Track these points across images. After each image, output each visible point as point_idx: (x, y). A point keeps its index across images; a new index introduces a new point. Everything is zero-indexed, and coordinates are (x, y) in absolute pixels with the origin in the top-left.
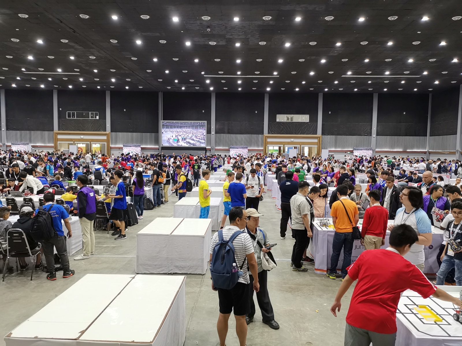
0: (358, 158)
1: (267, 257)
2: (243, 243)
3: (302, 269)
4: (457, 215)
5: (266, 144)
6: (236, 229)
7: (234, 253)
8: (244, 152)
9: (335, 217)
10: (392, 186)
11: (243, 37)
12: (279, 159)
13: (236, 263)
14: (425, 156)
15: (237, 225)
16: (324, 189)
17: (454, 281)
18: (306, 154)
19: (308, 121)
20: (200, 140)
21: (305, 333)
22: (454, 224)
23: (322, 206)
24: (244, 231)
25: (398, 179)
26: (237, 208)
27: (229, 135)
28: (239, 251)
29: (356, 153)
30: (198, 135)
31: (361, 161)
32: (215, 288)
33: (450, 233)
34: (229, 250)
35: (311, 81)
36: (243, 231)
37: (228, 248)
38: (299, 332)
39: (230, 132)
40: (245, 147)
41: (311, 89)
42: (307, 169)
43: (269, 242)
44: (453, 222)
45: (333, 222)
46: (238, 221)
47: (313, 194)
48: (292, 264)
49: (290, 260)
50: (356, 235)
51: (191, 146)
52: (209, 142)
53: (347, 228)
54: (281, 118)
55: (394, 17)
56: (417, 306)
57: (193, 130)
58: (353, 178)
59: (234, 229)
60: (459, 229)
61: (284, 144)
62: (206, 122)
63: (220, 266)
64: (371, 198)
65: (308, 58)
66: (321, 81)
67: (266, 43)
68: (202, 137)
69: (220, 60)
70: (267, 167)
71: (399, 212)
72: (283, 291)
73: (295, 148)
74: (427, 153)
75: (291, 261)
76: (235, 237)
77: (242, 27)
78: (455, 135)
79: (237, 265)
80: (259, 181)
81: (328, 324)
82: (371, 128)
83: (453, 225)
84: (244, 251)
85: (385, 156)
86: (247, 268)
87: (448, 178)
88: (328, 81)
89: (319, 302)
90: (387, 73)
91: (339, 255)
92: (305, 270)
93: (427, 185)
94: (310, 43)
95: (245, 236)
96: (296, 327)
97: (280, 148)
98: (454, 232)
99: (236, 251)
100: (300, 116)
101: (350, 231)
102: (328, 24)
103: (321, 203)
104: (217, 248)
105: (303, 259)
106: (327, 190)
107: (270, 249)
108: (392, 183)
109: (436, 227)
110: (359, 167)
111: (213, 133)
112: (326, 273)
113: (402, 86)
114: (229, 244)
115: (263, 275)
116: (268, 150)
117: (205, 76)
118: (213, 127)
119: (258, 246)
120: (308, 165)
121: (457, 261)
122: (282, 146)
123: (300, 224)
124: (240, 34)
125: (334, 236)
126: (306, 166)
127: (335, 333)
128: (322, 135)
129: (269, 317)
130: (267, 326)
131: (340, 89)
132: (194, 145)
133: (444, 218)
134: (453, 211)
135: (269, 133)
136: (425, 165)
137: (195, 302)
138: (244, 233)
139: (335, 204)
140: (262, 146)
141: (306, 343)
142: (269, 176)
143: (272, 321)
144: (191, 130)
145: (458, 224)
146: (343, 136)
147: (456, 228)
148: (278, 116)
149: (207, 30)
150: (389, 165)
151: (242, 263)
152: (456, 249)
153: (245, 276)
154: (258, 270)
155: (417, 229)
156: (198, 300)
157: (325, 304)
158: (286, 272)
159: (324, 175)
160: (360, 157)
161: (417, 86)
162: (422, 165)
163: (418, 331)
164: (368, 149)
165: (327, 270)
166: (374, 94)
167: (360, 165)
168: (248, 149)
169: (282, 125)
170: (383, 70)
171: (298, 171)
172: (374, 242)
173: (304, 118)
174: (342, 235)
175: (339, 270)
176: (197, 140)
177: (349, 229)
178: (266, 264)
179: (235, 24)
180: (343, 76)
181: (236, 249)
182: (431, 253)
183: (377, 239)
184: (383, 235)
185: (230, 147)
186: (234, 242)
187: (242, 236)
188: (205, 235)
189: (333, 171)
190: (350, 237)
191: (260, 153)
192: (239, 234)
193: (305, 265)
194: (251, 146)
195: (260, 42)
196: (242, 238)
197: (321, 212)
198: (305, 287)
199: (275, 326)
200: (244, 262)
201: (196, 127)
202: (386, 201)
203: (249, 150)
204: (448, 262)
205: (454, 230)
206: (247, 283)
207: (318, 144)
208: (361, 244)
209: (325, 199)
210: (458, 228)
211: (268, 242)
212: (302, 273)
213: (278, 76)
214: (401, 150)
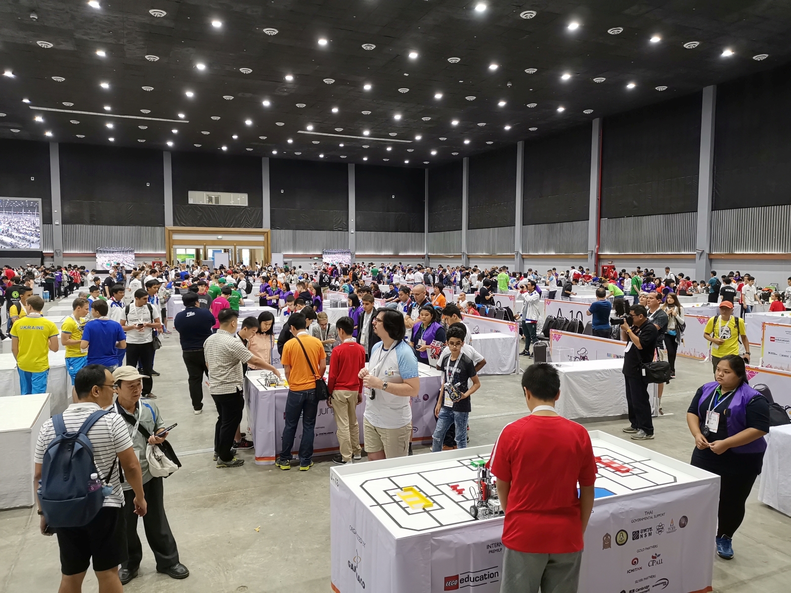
0: (330, 266)
1: (160, 453)
2: (111, 432)
3: (233, 462)
4: (455, 346)
5: (170, 245)
6: (91, 408)
7: (92, 455)
8: (128, 261)
9: (288, 366)
10: (371, 309)
11: (110, 42)
12: (197, 272)
13: (97, 472)
14: (424, 262)
15: (95, 400)
16: (267, 321)
17: (455, 444)
18: (246, 262)
19: (247, 205)
20: (28, 237)
21: (236, 572)
22: (451, 360)
23: (266, 348)
24: (112, 410)
25: (387, 299)
26: (93, 368)
27: (94, 227)
28: (103, 449)
29: (327, 259)
30: (23, 227)
31: (334, 272)
32: (47, 530)
33: (446, 374)
34: (80, 451)
35: (248, 136)
36: (110, 410)
37: (78, 446)
38: (226, 573)
39: (95, 220)
40: (127, 251)
41: (248, 149)
42: (245, 288)
43: (163, 425)
44: (450, 358)
45: (286, 374)
46: (97, 392)
47: (245, 329)
48: (216, 457)
49: (212, 449)
50: (323, 392)
51: (7, 248)
52: (47, 239)
53: (307, 382)
54: (197, 198)
55: (370, 45)
56: (401, 489)
57: (10, 217)
58: (317, 299)
59: (88, 409)
60: (457, 368)
61: (206, 244)
62: (40, 200)
63: (60, 484)
64: (339, 330)
65: (240, 95)
66: (265, 138)
67: (158, 58)
68: (31, 231)
69: (64, 79)
70: (173, 287)
71: (375, 349)
72: (199, 507)
73: (225, 251)
74: (426, 257)
75: (214, 452)
76: (92, 423)
77: (106, 20)
78: (459, 231)
79: (99, 476)
80: (151, 312)
81: (276, 548)
82: (348, 219)
83: (449, 362)
84: (113, 447)
85: (370, 262)
86: (119, 477)
87: (451, 294)
88: (277, 138)
89: (262, 513)
90: (366, 133)
91: (295, 428)
92: (239, 464)
93: (419, 306)
94: (241, 70)
95: (113, 420)
96: (220, 566)
97: (198, 251)
98: (452, 371)
99: (96, 450)
100: (232, 195)
101: (312, 387)
102: (270, 41)
103: (264, 346)
104: (52, 452)
105: (236, 444)
106: (273, 323)
107: (164, 435)
108: (370, 303)
109: (433, 366)
110: (330, 281)
111: (58, 223)
112: (275, 461)
113: (388, 155)
114: (82, 438)
115: (154, 488)
116: (176, 255)
117: (31, 107)
118: (56, 211)
119: (141, 434)
120: (248, 281)
121: (456, 413)
122: (201, 247)
123: (228, 383)
124: (104, 34)
125: (288, 398)
126: (243, 284)
127: (287, 560)
128: (271, 229)
129: (168, 560)
130: (166, 576)
131: (296, 153)
132: (13, 247)
133: (441, 351)
134: (449, 341)
135: (175, 224)
136: (422, 275)
137: (12, 566)
138: (110, 413)
139: (288, 344)
140: (163, 248)
141: (237, 589)
142: (176, 302)
143: (175, 565)
144: (6, 216)
145: (456, 361)
146: (306, 231)
147: (453, 366)
148: (190, 193)
149: (31, 17)
150: (374, 276)
151: (109, 470)
152: (455, 397)
153: (117, 494)
154: (142, 479)
155: (400, 374)
156: (18, 559)
157: (271, 515)
158: (206, 471)
159: (274, 297)
160: (332, 265)
161: (409, 155)
162: (419, 276)
163: (401, 527)
164: (345, 253)
165: (277, 456)
166: (349, 165)
167: (332, 279)
168: (135, 254)
169: (200, 211)
170: (360, 127)
171: (227, 291)
172: (346, 400)
173: (240, 200)
174: (299, 394)
175: (295, 453)
176: (21, 235)
177: (310, 384)
178: (157, 467)
179: (92, 13)
180: (299, 132)
181: (95, 445)
182: (427, 406)
183: (351, 395)
184: (360, 387)
185: (97, 251)
186: (91, 432)
187: (106, 419)
188: (31, 427)
189: (288, 289)
190: (312, 397)
191: (160, 261)
192: (101, 417)
193: (241, 454)
194: (140, 247)
195: (148, 54)
196: (108, 424)
197: (265, 359)
198: (238, 492)
199: (182, 573)
200: (112, 468)
201: (18, 210)
202: (364, 334)
203: (137, 256)
204: (447, 416)
205: (451, 369)
206: (119, 506)
207: (266, 244)
208: (328, 405)
209: (269, 336)
210: (456, 366)
211: (161, 424)
212: (233, 470)
213: (188, 122)
214: (391, 253)
